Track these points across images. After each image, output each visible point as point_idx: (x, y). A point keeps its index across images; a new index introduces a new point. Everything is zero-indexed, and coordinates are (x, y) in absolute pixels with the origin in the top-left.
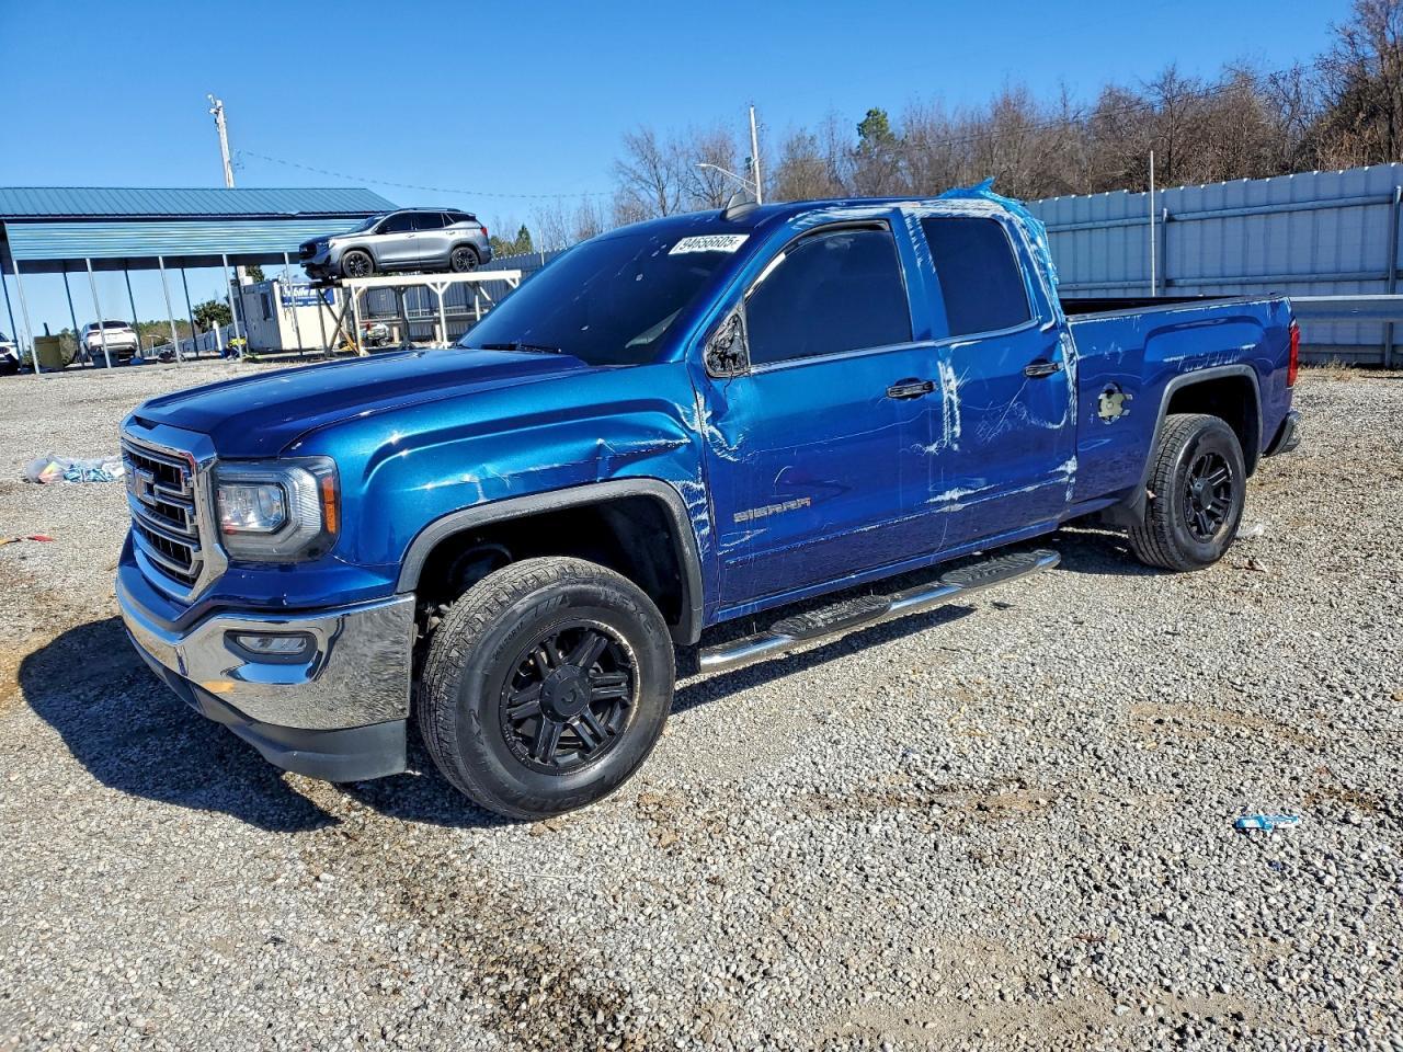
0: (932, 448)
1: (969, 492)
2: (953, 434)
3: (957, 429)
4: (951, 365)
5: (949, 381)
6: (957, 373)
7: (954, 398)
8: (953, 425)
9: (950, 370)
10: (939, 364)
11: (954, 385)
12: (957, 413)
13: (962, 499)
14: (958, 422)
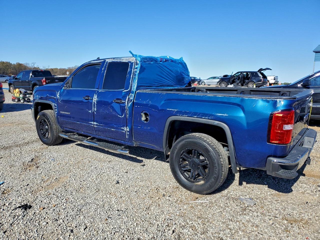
0: (90, 111)
1: (98, 124)
2: (95, 110)
3: (96, 109)
4: (97, 95)
5: (95, 98)
6: (97, 97)
7: (95, 102)
8: (95, 108)
9: (96, 96)
10: (95, 94)
11: (96, 99)
12: (96, 105)
13: (96, 125)
14: (96, 108)
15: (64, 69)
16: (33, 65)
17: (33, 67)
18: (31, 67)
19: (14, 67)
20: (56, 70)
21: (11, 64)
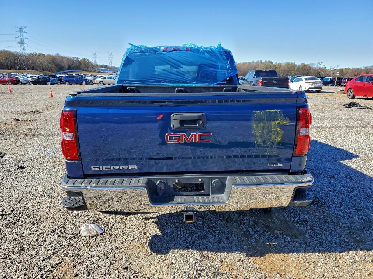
15: (358, 69)
16: (318, 65)
17: (319, 67)
18: (317, 68)
19: (298, 68)
20: (347, 71)
21: (296, 65)
